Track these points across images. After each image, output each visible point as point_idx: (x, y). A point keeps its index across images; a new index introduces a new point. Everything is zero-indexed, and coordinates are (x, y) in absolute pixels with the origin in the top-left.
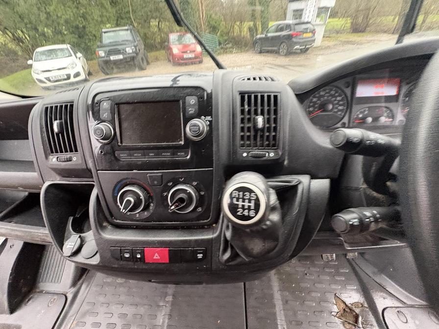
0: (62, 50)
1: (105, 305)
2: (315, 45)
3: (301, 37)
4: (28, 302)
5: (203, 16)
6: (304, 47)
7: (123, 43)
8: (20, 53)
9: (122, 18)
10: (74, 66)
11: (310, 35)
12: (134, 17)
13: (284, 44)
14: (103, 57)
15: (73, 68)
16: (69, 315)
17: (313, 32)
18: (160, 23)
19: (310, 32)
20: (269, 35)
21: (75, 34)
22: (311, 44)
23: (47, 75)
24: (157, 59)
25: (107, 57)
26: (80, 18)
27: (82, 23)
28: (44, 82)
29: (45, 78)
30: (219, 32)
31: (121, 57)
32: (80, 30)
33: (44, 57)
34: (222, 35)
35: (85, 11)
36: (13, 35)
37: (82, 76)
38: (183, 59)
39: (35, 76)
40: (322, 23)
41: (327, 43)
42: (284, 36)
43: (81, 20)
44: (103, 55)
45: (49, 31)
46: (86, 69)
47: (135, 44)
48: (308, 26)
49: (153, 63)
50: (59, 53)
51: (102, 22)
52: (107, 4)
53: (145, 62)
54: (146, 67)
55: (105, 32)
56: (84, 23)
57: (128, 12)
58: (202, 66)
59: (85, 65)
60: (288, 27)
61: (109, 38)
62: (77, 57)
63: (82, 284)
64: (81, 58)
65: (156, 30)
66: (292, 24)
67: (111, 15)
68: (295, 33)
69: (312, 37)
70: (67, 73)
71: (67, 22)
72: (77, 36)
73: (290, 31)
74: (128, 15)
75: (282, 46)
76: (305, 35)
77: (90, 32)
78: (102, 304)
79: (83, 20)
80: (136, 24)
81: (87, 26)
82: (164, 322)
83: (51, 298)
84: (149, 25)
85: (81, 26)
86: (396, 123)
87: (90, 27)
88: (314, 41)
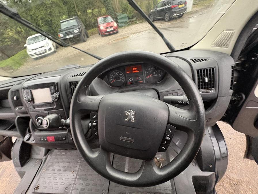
1: (57, 163)
2: (187, 11)
3: (178, 8)
4: (28, 162)
5: (117, 3)
6: (180, 14)
7: (73, 27)
8: (20, 40)
9: (71, 12)
11: (183, 5)
12: (78, 10)
13: (167, 14)
15: (47, 46)
16: (43, 168)
17: (185, 3)
18: (93, 11)
20: (158, 9)
21: (47, 25)
22: (184, 11)
23: (35, 51)
24: (93, 34)
25: (65, 37)
26: (48, 16)
28: (34, 56)
29: (34, 53)
30: (128, 11)
31: (72, 36)
32: (49, 23)
33: (32, 41)
34: (130, 13)
35: (50, 11)
36: (16, 30)
37: (53, 50)
38: (107, 32)
39: (29, 53)
41: (196, 9)
42: (167, 9)
44: (62, 36)
47: (79, 27)
49: (91, 36)
51: (60, 16)
52: (62, 5)
53: (86, 37)
54: (87, 40)
55: (62, 22)
56: (51, 18)
57: (74, 7)
58: (118, 35)
61: (65, 25)
63: (48, 155)
65: (91, 15)
67: (65, 11)
68: (173, 5)
69: (184, 7)
70: (45, 49)
71: (42, 19)
72: (48, 26)
73: (170, 5)
74: (74, 9)
75: (166, 15)
76: (180, 6)
77: (55, 23)
78: (56, 162)
79: (50, 17)
80: (79, 13)
81: (52, 20)
82: (79, 169)
83: (36, 161)
84: (87, 12)
85: (49, 20)
86: (145, 83)
87: (54, 20)
88: (186, 9)
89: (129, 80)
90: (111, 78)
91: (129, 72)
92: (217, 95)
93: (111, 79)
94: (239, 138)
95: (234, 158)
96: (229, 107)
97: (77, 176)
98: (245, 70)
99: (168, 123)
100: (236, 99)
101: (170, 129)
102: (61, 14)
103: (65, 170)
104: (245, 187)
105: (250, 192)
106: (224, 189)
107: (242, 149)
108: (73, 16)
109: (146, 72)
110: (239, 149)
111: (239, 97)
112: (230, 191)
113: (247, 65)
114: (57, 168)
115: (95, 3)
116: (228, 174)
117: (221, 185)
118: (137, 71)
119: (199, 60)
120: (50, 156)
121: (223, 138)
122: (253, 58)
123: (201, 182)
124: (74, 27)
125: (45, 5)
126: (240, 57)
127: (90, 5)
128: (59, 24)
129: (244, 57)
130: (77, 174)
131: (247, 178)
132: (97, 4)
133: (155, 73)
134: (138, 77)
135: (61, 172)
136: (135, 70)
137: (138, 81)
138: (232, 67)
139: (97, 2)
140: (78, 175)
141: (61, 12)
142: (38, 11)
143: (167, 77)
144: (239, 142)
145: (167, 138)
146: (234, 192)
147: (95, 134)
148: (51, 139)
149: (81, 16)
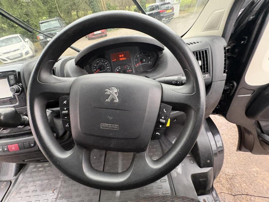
0: (15, 38)
2: (175, 16)
3: (165, 13)
5: (104, 6)
6: (168, 19)
7: (55, 29)
9: (52, 12)
10: (24, 47)
11: (171, 11)
12: (60, 11)
14: (43, 40)
15: (24, 49)
16: (12, 191)
17: (172, 9)
18: (78, 13)
19: (170, 9)
22: (172, 17)
23: (7, 55)
25: (45, 39)
26: (24, 16)
27: (26, 18)
28: (6, 61)
29: (6, 58)
33: (4, 44)
35: (26, 10)
37: (31, 54)
38: (94, 35)
40: (177, 2)
41: (183, 15)
42: (155, 13)
43: (25, 17)
44: (42, 38)
45: (6, 26)
46: (33, 48)
48: (169, 5)
50: (14, 40)
51: (39, 16)
52: (41, 5)
55: (42, 23)
56: (28, 18)
57: (56, 8)
59: (32, 46)
60: (157, 7)
61: (45, 26)
62: (25, 42)
63: (20, 174)
64: (28, 42)
65: (76, 18)
66: (159, 5)
67: (45, 11)
68: (161, 10)
69: (172, 12)
70: (20, 53)
73: (159, 9)
74: (56, 10)
76: (168, 11)
77: (33, 24)
78: (31, 182)
79: (26, 16)
80: (62, 15)
81: (29, 20)
82: (61, 185)
83: (2, 184)
84: (71, 14)
85: (26, 20)
86: (134, 72)
87: (32, 21)
88: (173, 14)
89: (116, 69)
90: (95, 67)
91: (115, 60)
92: (211, 80)
93: (94, 69)
94: (230, 133)
95: (228, 153)
96: (222, 97)
97: (58, 194)
98: (235, 56)
99: (162, 102)
100: (228, 88)
101: (164, 110)
102: (40, 14)
103: (43, 190)
104: (240, 180)
105: (245, 184)
106: (221, 186)
107: (233, 143)
108: (55, 17)
109: (134, 60)
110: (232, 144)
111: (231, 86)
112: (227, 186)
113: (237, 50)
114: (33, 188)
115: (80, 4)
116: (224, 170)
117: (218, 182)
118: (124, 59)
119: (191, 43)
120: (23, 175)
121: (218, 132)
122: (243, 41)
123: (200, 180)
124: (57, 28)
125: (20, 4)
126: (229, 43)
127: (74, 6)
128: (38, 25)
129: (233, 43)
130: (58, 192)
131: (241, 171)
132: (83, 6)
133: (144, 60)
134: (126, 66)
135: (38, 193)
136: (122, 57)
137: (126, 70)
138: (225, 48)
139: (83, 3)
140: (60, 193)
141: (40, 12)
142: (11, 9)
143: (159, 63)
144: (230, 137)
145: (161, 120)
146: (230, 187)
147: (66, 126)
148: (13, 148)
149: (65, 18)
